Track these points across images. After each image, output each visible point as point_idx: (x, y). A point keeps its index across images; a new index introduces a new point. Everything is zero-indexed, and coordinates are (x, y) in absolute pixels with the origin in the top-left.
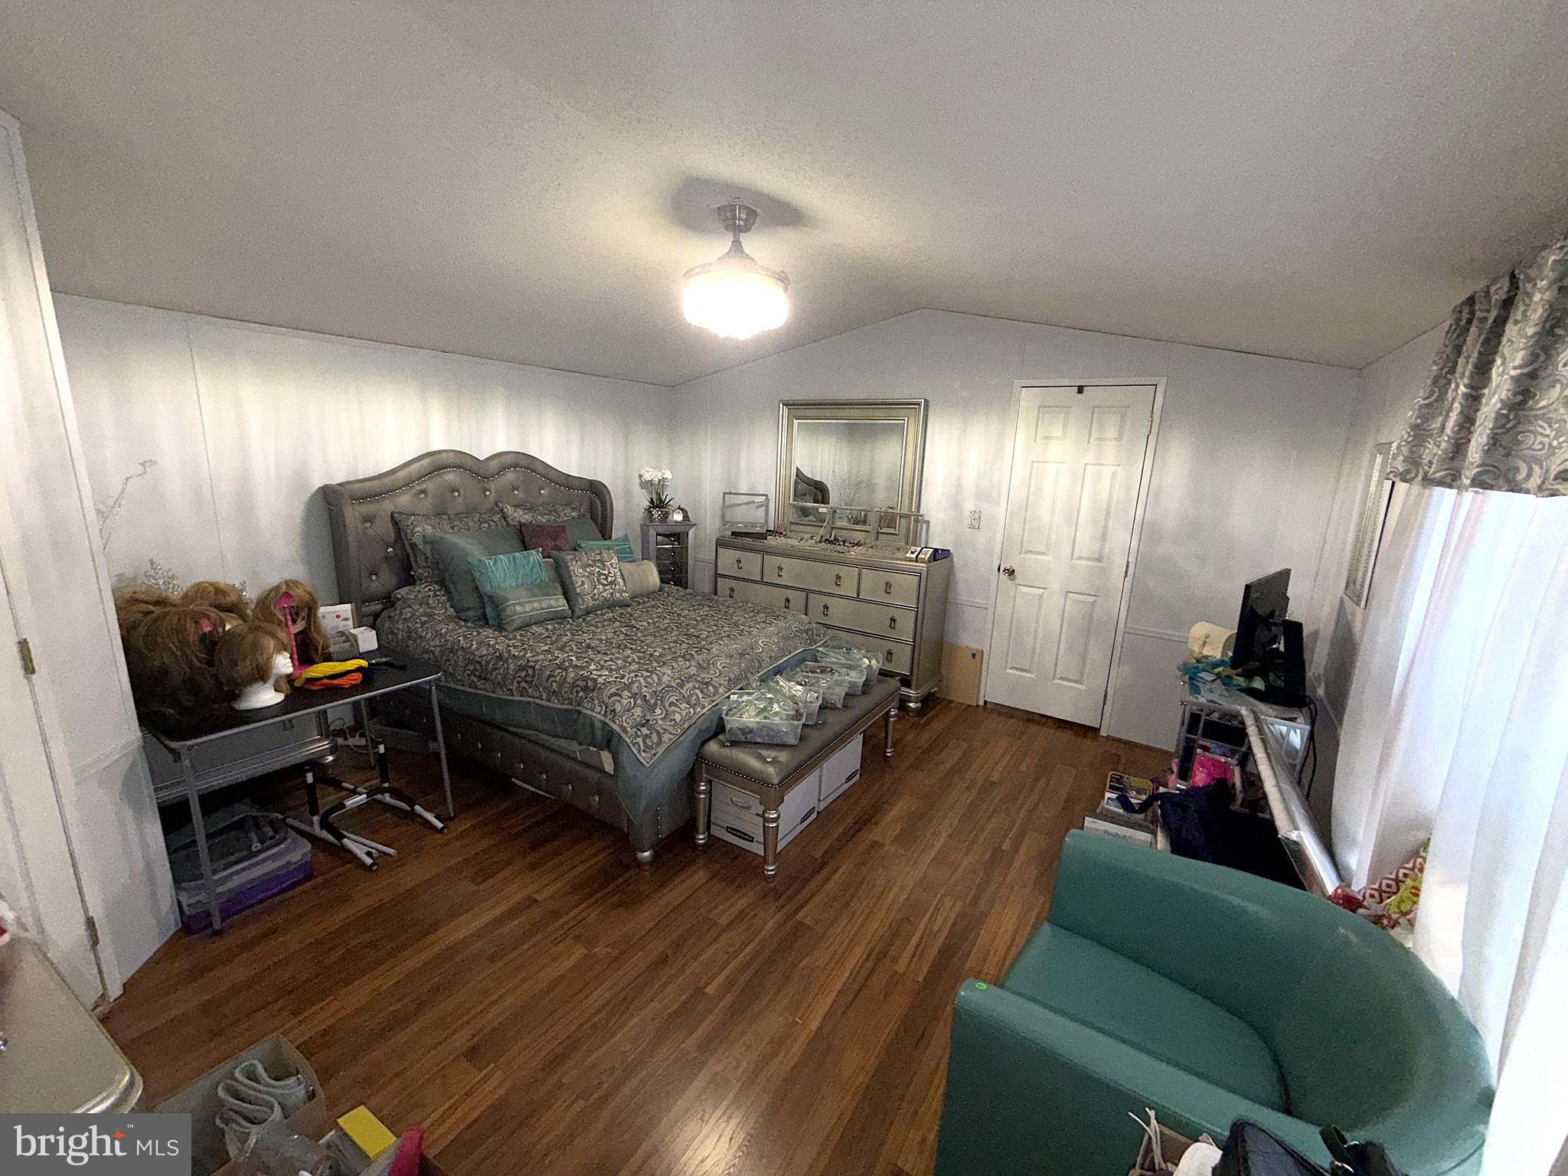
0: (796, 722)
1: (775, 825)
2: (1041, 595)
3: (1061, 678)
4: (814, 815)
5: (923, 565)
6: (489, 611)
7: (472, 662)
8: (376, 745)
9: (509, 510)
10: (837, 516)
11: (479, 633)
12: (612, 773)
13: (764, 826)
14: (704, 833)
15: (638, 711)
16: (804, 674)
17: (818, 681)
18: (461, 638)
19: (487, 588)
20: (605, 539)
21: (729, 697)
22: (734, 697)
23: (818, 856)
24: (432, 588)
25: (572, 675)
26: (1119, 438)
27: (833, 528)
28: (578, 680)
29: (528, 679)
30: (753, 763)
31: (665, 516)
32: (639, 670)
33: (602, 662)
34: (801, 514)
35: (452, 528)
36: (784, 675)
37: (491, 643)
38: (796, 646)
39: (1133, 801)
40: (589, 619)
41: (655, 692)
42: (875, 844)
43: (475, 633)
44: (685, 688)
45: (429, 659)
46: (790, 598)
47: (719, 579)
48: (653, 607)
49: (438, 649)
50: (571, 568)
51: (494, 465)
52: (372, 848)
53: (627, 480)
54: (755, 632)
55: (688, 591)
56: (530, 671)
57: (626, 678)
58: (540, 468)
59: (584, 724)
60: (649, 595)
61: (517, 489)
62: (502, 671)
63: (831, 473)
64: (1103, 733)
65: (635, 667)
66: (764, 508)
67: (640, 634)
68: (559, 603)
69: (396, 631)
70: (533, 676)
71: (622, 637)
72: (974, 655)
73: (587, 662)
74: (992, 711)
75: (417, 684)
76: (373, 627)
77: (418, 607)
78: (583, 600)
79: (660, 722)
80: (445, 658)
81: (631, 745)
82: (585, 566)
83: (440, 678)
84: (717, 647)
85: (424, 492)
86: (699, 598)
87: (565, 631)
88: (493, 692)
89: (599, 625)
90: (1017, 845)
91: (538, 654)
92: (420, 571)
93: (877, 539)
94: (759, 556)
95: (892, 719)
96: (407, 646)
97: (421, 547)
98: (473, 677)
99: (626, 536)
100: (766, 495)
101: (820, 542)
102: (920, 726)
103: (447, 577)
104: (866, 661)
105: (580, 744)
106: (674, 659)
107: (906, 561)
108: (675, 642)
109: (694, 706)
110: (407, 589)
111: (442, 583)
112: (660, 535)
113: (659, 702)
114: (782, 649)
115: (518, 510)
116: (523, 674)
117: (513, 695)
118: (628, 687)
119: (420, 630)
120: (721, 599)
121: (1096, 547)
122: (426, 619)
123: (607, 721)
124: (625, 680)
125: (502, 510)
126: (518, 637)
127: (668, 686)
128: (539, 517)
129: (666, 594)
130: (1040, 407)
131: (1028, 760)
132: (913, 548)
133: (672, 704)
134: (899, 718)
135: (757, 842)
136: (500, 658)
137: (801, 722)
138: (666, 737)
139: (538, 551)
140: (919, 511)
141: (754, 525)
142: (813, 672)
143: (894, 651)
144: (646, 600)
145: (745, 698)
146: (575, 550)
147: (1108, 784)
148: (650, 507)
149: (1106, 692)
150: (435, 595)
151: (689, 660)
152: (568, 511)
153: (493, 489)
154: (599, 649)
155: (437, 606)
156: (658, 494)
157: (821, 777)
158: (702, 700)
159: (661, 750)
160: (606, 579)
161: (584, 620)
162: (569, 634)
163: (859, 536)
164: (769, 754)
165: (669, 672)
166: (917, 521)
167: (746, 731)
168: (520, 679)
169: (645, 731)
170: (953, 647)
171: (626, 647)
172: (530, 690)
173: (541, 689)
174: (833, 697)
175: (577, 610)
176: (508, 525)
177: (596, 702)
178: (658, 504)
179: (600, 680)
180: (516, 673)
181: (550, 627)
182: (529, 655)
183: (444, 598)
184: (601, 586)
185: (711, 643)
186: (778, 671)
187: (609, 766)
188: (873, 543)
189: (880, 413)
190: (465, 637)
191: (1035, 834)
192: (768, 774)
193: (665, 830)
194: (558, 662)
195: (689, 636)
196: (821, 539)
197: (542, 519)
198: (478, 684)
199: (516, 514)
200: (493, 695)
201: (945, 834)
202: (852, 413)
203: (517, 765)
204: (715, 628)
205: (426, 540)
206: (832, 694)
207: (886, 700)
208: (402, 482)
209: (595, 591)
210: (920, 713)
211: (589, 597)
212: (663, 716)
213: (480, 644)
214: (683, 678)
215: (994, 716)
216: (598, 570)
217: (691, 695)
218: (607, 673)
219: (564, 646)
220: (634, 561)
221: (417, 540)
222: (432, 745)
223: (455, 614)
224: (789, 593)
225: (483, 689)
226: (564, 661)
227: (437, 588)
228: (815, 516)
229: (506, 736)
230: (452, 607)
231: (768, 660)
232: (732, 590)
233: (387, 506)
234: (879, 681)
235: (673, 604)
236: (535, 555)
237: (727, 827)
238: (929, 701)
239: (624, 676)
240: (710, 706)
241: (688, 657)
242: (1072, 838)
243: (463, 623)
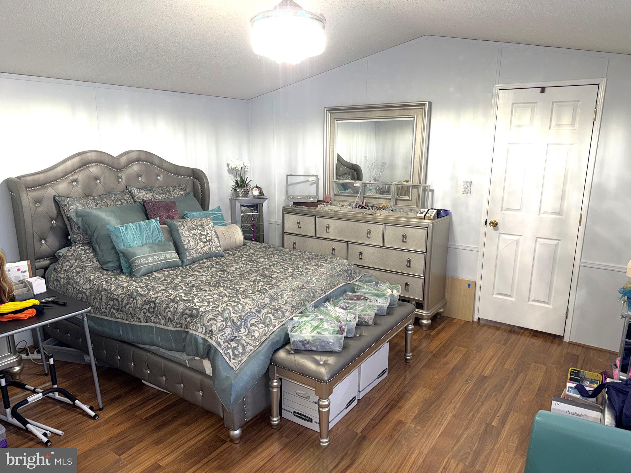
0: (340, 336)
1: (326, 410)
2: (517, 242)
3: (534, 301)
4: (356, 402)
5: (430, 221)
6: (123, 262)
7: (112, 299)
8: (48, 358)
9: (135, 191)
10: (367, 188)
11: (116, 279)
12: (211, 375)
13: (319, 410)
14: (277, 416)
15: (228, 331)
16: (345, 301)
17: (355, 306)
18: (104, 283)
19: (121, 247)
20: (204, 210)
21: (292, 319)
22: (296, 319)
23: (359, 431)
24: (83, 248)
25: (182, 306)
26: (573, 124)
27: (364, 197)
28: (185, 310)
29: (151, 310)
30: (311, 365)
31: (247, 192)
32: (229, 301)
33: (203, 297)
34: (342, 188)
35: (96, 205)
36: (331, 302)
37: (125, 285)
38: (339, 281)
39: (587, 388)
40: (194, 266)
41: (240, 316)
42: (400, 423)
43: (113, 279)
44: (262, 313)
45: (82, 298)
46: (336, 247)
47: (285, 236)
48: (239, 257)
49: (88, 291)
50: (180, 231)
51: (124, 160)
52: (47, 431)
53: (219, 167)
54: (310, 272)
55: (263, 244)
56: (152, 305)
57: (220, 308)
58: (157, 161)
59: (191, 341)
60: (237, 248)
61: (141, 176)
62: (132, 305)
63: (363, 158)
64: (566, 339)
65: (226, 299)
66: (315, 185)
67: (229, 276)
68: (172, 256)
69: (59, 279)
70: (154, 308)
71: (217, 278)
72: (469, 285)
73: (192, 297)
74: (484, 325)
75: (74, 317)
76: (43, 277)
77: (74, 261)
78: (190, 254)
79: (244, 338)
80: (93, 297)
81: (224, 355)
82: (190, 230)
83: (90, 311)
84: (284, 283)
85: (76, 180)
86: (271, 249)
87: (177, 275)
88: (127, 320)
89: (201, 270)
90: (503, 423)
91: (157, 293)
92: (75, 236)
93: (396, 204)
94: (312, 219)
95: (410, 332)
96: (67, 289)
97: (75, 220)
98: (112, 310)
99: (219, 207)
100: (317, 176)
101: (356, 207)
102: (431, 337)
103: (94, 240)
104: (389, 291)
105: (188, 355)
106: (254, 293)
107: (417, 219)
108: (254, 281)
109: (268, 326)
110: (66, 248)
111: (90, 244)
112: (243, 206)
113: (243, 324)
114: (329, 284)
115: (142, 191)
116: (148, 306)
117: (140, 322)
118: (221, 314)
119: (75, 278)
120: (287, 250)
121: (558, 205)
122: (80, 270)
123: (206, 338)
124: (219, 309)
125: (130, 192)
126: (144, 281)
127: (249, 312)
128: (157, 196)
129: (248, 248)
130: (513, 104)
131: (510, 361)
132: (422, 210)
133: (252, 325)
134: (415, 332)
135: (315, 422)
136: (131, 296)
137: (343, 336)
138: (248, 348)
139: (156, 220)
140: (426, 183)
141: (309, 197)
142: (352, 299)
143: (410, 284)
144: (234, 252)
145: (304, 319)
146: (183, 218)
147: (569, 376)
148: (236, 187)
149: (568, 309)
150: (85, 253)
151: (264, 293)
152: (177, 191)
153: (124, 177)
154: (201, 287)
155: (87, 260)
156: (241, 178)
157: (359, 374)
158: (273, 321)
159: (245, 358)
160: (205, 238)
161: (190, 267)
162: (180, 278)
163: (383, 203)
164: (321, 359)
165: (250, 302)
166: (424, 190)
167: (304, 342)
168: (145, 311)
169: (234, 344)
170: (454, 280)
171: (220, 285)
172: (152, 318)
173: (160, 317)
174: (366, 317)
175: (185, 260)
176: (135, 202)
177: (199, 325)
178: (241, 184)
179: (202, 309)
180: (143, 306)
181: (166, 273)
182: (151, 293)
183: (92, 255)
184: (202, 243)
185: (279, 281)
186: (327, 299)
187: (208, 370)
188: (393, 207)
189: (397, 113)
190: (107, 282)
191: (516, 414)
192: (321, 373)
193: (249, 415)
194: (171, 297)
195: (264, 276)
196: (356, 205)
197: (159, 197)
198: (117, 314)
199: (140, 194)
200: (127, 322)
201: (451, 415)
202: (377, 114)
203: (145, 371)
204: (282, 270)
205: (78, 214)
206: (365, 315)
207: (404, 318)
208: (60, 175)
209: (198, 247)
210: (431, 327)
211: (193, 251)
212: (246, 333)
213: (117, 286)
214: (260, 306)
215: (485, 328)
216: (199, 232)
217: (266, 318)
218: (206, 304)
219: (176, 286)
220: (225, 225)
221: (72, 214)
222: (87, 358)
223: (99, 266)
224: (335, 245)
225: (119, 317)
226: (176, 297)
227: (86, 248)
228: (352, 189)
229: (137, 350)
230: (98, 261)
231: (320, 291)
232: (295, 243)
233: (51, 192)
234: (400, 305)
235: (253, 254)
236: (154, 223)
237: (294, 412)
238: (436, 318)
239: (219, 306)
240: (280, 325)
241: (263, 291)
242: (541, 416)
243: (105, 272)
